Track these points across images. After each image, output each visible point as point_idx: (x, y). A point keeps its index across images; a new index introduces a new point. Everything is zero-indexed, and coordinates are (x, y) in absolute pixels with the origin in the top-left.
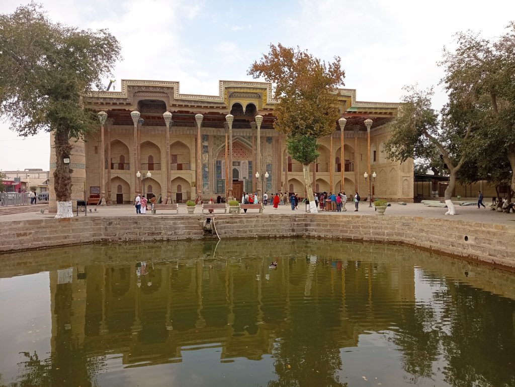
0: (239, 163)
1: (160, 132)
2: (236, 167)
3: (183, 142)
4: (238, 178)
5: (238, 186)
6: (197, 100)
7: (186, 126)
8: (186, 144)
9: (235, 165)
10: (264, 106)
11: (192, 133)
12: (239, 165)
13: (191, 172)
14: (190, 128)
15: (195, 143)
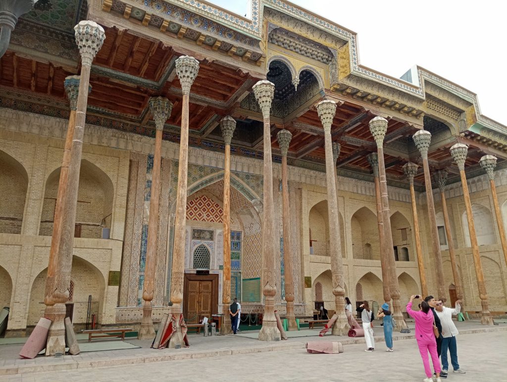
0: (211, 233)
1: (35, 131)
2: (205, 243)
3: (98, 165)
4: (208, 267)
5: (207, 287)
6: (193, 10)
7: (111, 126)
8: (104, 170)
9: (204, 238)
10: (342, 79)
11: (122, 146)
12: (211, 238)
13: (111, 244)
14: (119, 133)
15: (127, 171)
